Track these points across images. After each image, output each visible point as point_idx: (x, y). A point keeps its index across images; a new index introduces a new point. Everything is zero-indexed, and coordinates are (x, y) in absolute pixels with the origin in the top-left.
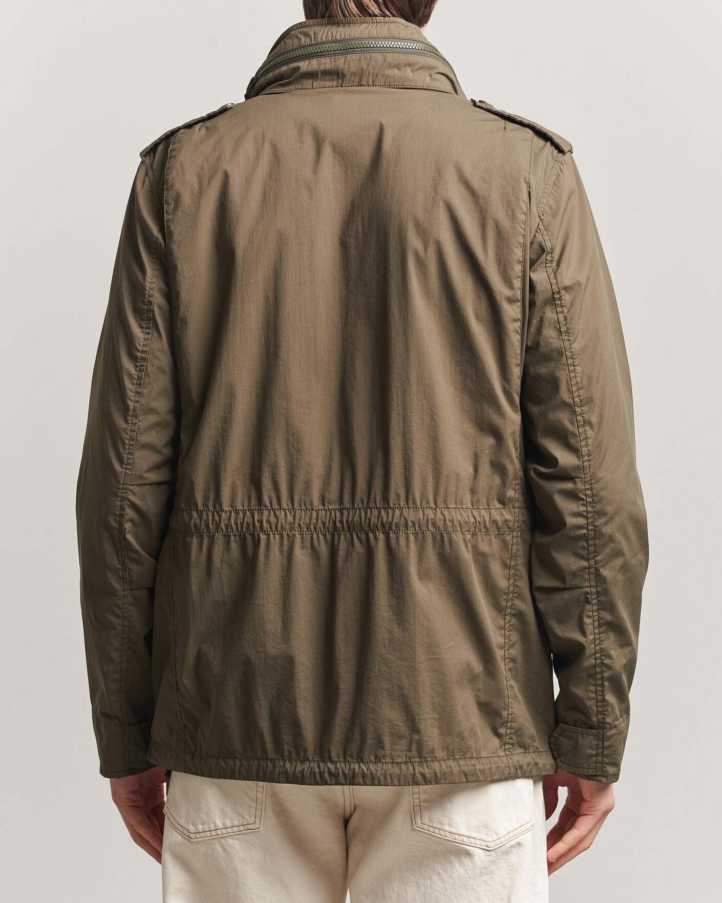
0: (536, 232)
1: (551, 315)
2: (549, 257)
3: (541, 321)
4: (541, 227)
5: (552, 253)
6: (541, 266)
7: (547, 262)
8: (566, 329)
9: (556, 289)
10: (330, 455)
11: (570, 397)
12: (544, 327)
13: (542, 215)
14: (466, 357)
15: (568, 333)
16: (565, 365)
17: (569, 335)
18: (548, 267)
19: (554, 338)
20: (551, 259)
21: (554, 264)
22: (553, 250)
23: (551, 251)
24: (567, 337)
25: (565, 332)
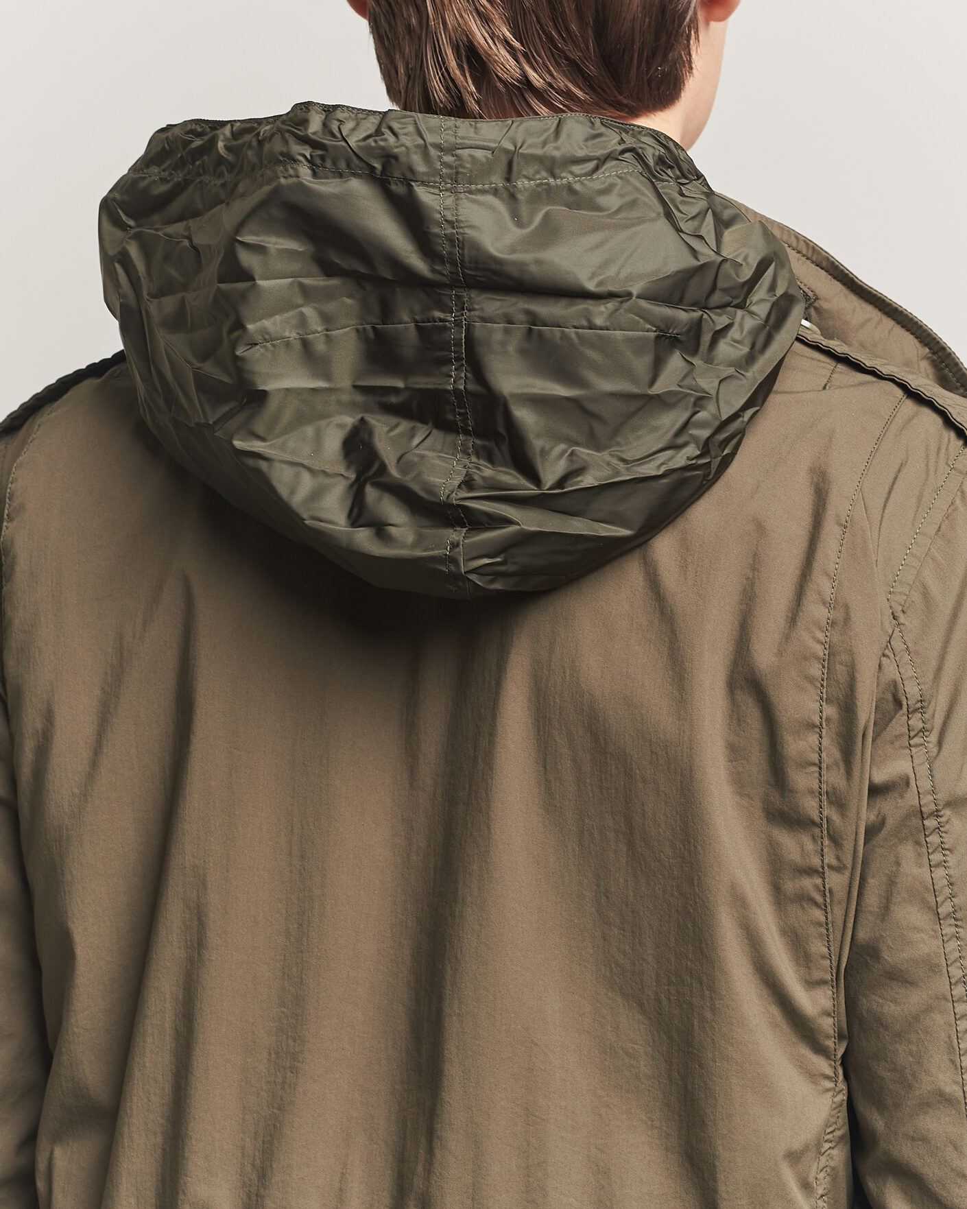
0: (884, 655)
1: (916, 871)
2: (916, 722)
3: (892, 883)
4: (897, 644)
5: (922, 710)
6: (897, 744)
7: (912, 734)
8: (951, 910)
9: (928, 804)
10: (341, 1190)
11: (956, 1082)
12: (896, 899)
13: (903, 612)
14: (689, 964)
15: (956, 919)
16: (946, 999)
17: (958, 923)
18: (916, 746)
19: (919, 930)
20: (921, 725)
21: (933, 738)
22: (925, 704)
23: (919, 705)
24: (953, 930)
25: (948, 916)
